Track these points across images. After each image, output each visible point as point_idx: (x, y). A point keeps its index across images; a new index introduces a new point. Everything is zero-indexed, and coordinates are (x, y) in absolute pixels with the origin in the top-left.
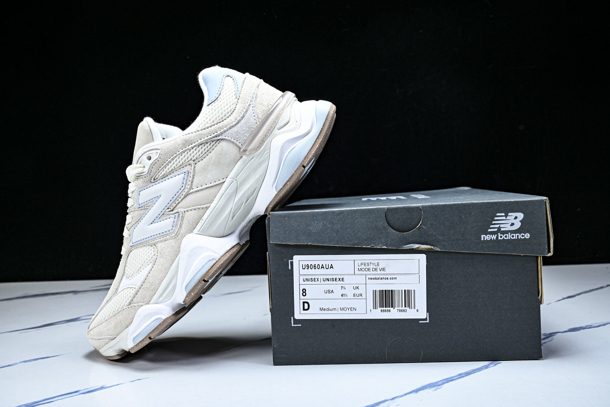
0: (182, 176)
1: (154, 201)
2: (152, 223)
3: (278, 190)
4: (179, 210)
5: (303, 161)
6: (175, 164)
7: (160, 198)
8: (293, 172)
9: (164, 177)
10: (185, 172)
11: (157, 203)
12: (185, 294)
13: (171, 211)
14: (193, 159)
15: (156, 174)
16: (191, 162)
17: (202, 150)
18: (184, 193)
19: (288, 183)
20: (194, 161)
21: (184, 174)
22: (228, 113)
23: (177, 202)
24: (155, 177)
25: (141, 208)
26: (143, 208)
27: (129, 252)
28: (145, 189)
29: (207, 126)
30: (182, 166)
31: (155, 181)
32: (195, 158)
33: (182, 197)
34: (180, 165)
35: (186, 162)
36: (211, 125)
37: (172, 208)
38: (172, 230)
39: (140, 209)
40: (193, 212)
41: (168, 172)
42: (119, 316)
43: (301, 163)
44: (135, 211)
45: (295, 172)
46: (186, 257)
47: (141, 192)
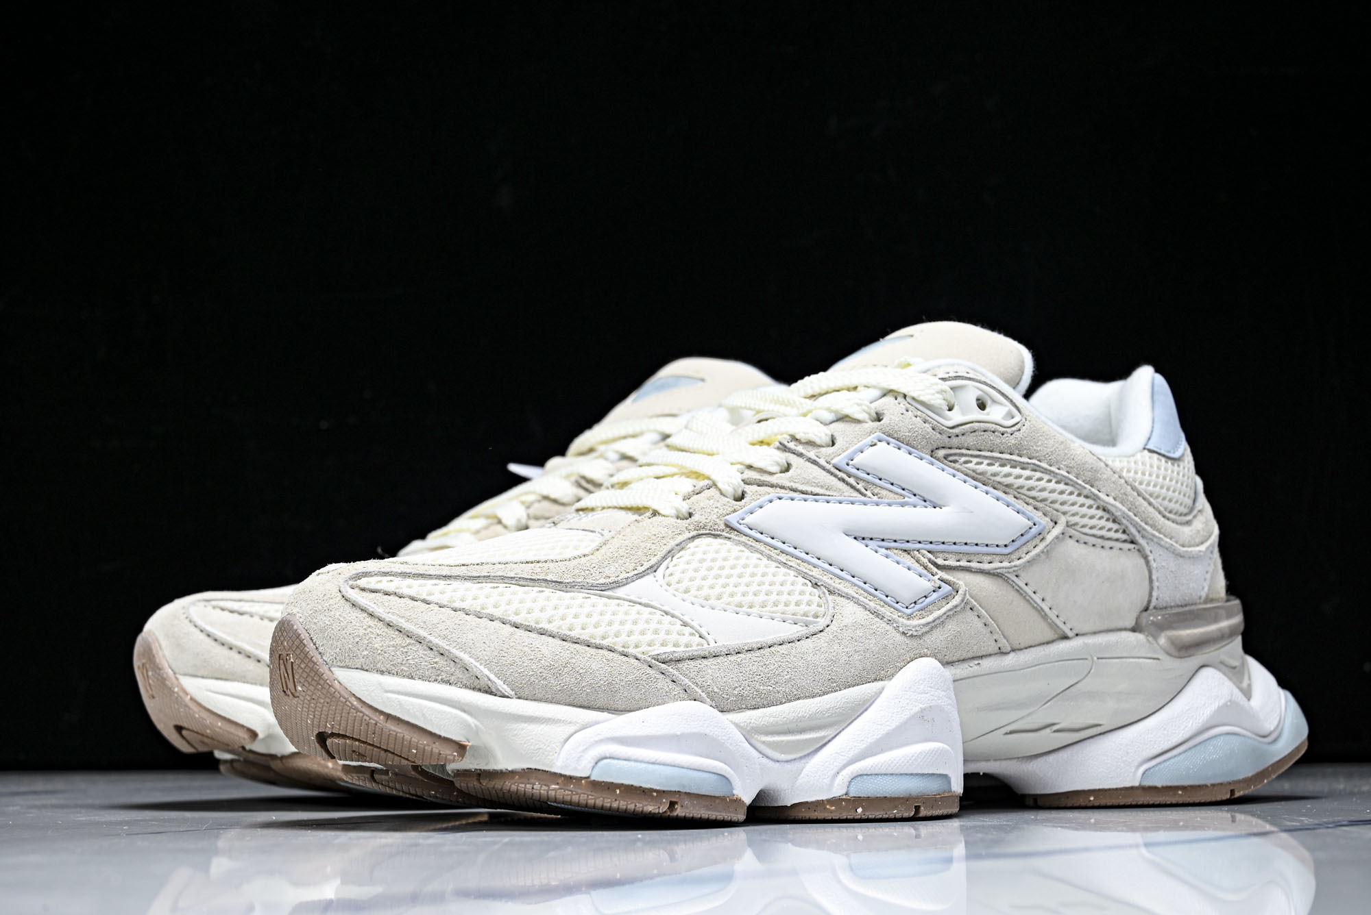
0: (1023, 522)
1: (906, 499)
2: (855, 538)
3: (1147, 783)
4: (961, 585)
5: (1239, 781)
6: (1031, 483)
7: (931, 510)
8: (1209, 783)
10: (1034, 525)
11: (908, 510)
12: (838, 791)
13: (936, 565)
14: (1069, 518)
15: (964, 451)
16: (1062, 519)
17: (1097, 521)
18: (996, 565)
19: (1180, 792)
20: (1067, 524)
21: (1031, 524)
23: (963, 563)
24: (955, 454)
25: (841, 474)
26: (852, 481)
27: (704, 532)
28: (899, 449)
30: (1038, 503)
31: (946, 461)
32: (1073, 521)
33: (986, 566)
34: (1034, 498)
35: (1051, 505)
37: (944, 562)
38: (907, 608)
39: (837, 472)
40: (979, 625)
41: (998, 479)
42: (589, 655)
43: (1235, 782)
44: (814, 462)
45: (1213, 785)
46: (917, 709)
47: (884, 444)
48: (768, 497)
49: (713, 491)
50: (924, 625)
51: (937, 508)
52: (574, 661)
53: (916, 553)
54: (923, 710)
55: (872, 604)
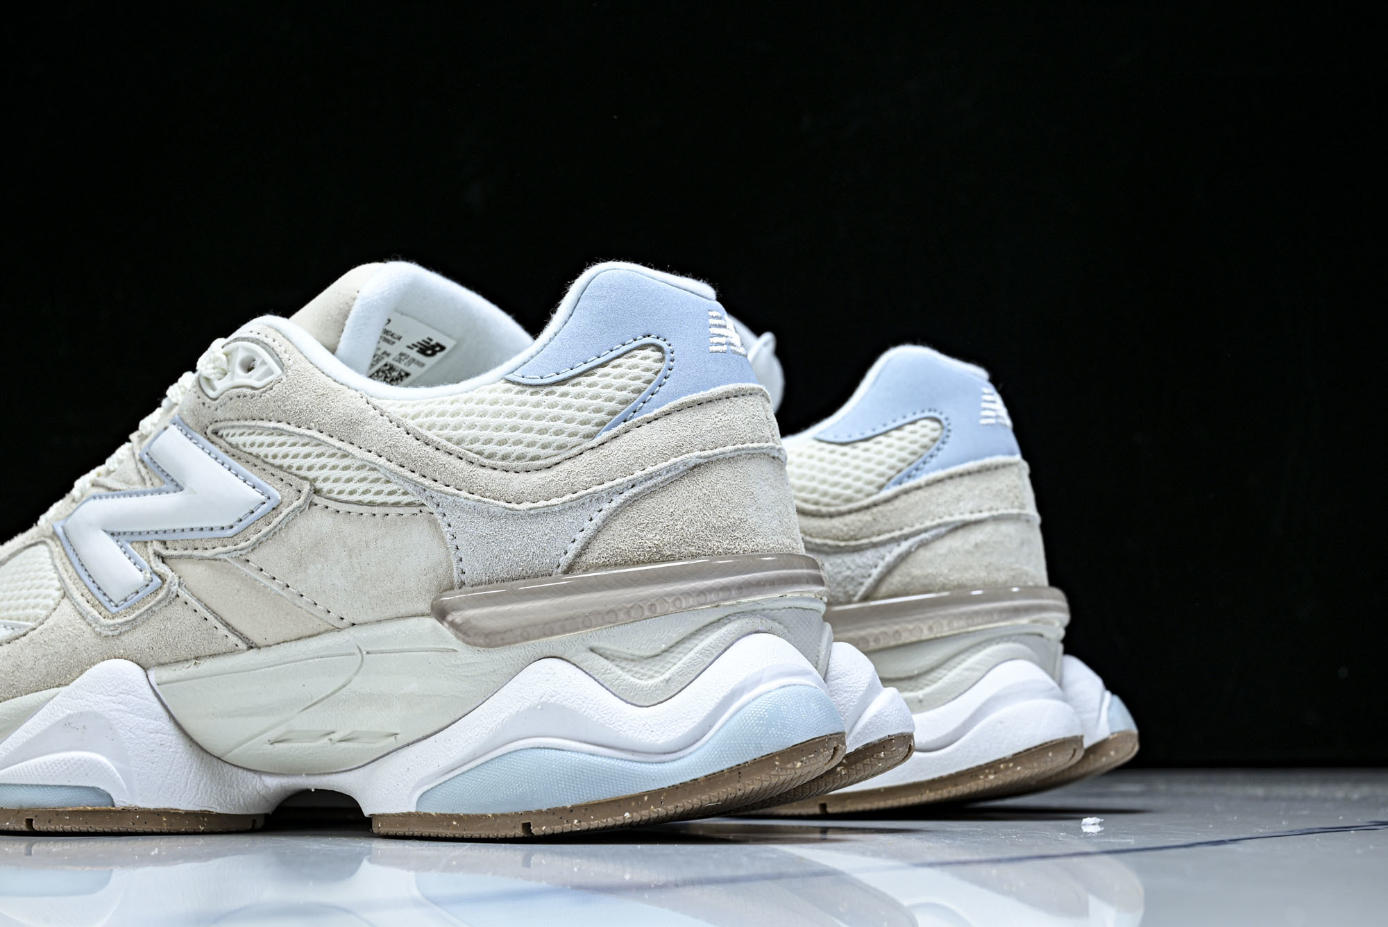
0: (256, 496)
1: (166, 485)
2: (112, 535)
3: (422, 810)
4: (172, 577)
5: (540, 812)
6: (276, 450)
8: (489, 812)
9: (235, 452)
10: (269, 498)
11: (164, 497)
13: (163, 558)
14: (319, 485)
15: (227, 423)
16: (306, 487)
17: (358, 485)
18: (220, 550)
19: (455, 823)
20: (317, 492)
21: (263, 498)
22: (519, 458)
23: (190, 552)
24: (221, 429)
29: (430, 435)
30: (279, 472)
31: (214, 438)
32: (326, 487)
33: (208, 553)
34: (279, 468)
35: (296, 473)
36: (444, 442)
37: (169, 553)
38: (117, 606)
40: (194, 618)
41: (246, 450)
43: (528, 813)
45: (495, 816)
46: (62, 716)
47: (174, 426)
50: (122, 624)
51: (181, 491)
54: (70, 716)
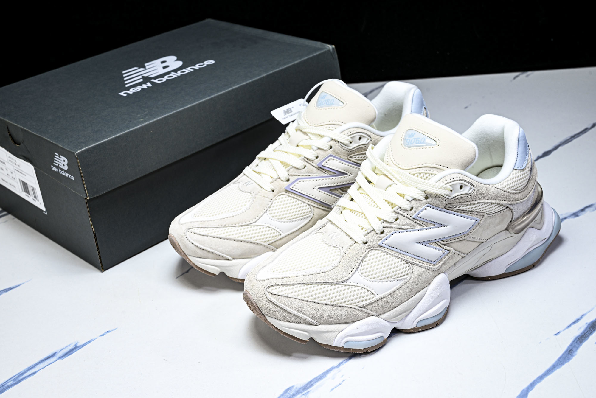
0: (473, 222)
1: (436, 226)
2: (419, 243)
4: (452, 249)
7: (443, 227)
10: (477, 221)
11: (436, 229)
12: (414, 326)
13: (444, 245)
16: (485, 214)
18: (463, 238)
23: (453, 242)
24: (451, 205)
26: (418, 222)
27: (372, 248)
28: (434, 208)
30: (478, 213)
33: (460, 239)
35: (482, 212)
37: (446, 243)
38: (434, 262)
39: (414, 220)
41: (465, 210)
42: (340, 310)
44: (406, 217)
47: (429, 208)
48: (391, 233)
49: (373, 233)
50: (438, 267)
51: (445, 226)
52: (336, 313)
53: (438, 243)
55: (424, 265)
